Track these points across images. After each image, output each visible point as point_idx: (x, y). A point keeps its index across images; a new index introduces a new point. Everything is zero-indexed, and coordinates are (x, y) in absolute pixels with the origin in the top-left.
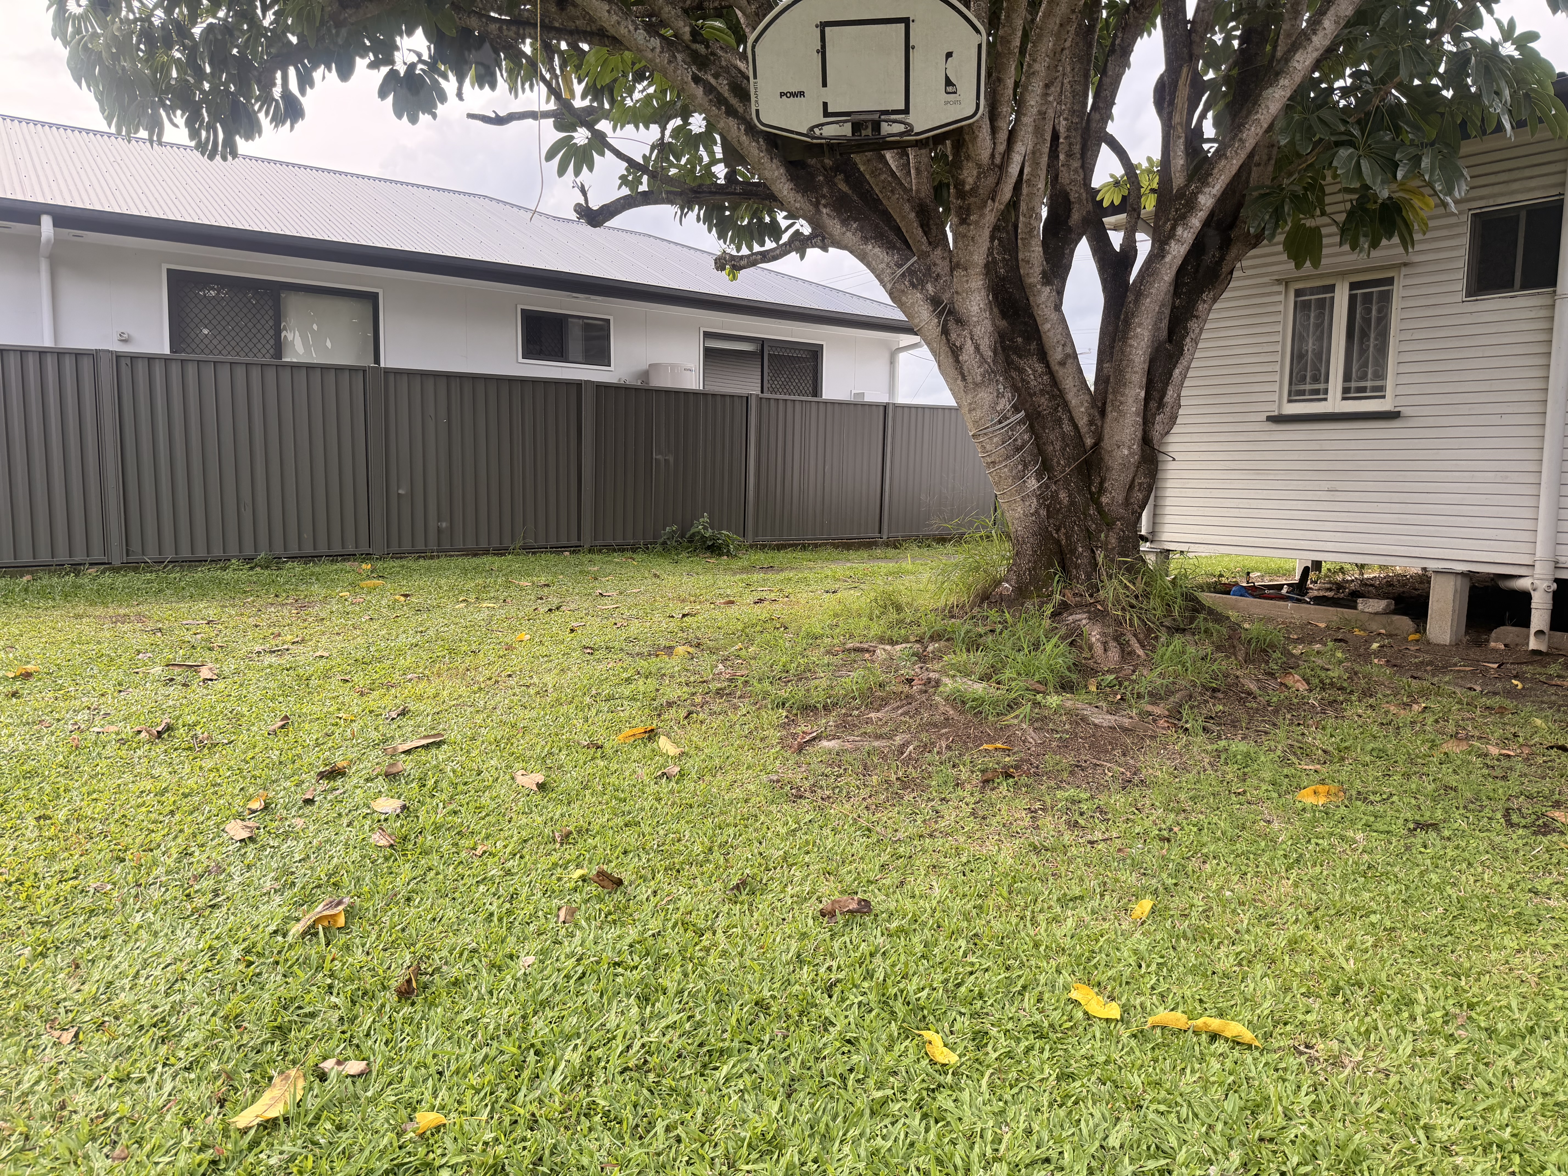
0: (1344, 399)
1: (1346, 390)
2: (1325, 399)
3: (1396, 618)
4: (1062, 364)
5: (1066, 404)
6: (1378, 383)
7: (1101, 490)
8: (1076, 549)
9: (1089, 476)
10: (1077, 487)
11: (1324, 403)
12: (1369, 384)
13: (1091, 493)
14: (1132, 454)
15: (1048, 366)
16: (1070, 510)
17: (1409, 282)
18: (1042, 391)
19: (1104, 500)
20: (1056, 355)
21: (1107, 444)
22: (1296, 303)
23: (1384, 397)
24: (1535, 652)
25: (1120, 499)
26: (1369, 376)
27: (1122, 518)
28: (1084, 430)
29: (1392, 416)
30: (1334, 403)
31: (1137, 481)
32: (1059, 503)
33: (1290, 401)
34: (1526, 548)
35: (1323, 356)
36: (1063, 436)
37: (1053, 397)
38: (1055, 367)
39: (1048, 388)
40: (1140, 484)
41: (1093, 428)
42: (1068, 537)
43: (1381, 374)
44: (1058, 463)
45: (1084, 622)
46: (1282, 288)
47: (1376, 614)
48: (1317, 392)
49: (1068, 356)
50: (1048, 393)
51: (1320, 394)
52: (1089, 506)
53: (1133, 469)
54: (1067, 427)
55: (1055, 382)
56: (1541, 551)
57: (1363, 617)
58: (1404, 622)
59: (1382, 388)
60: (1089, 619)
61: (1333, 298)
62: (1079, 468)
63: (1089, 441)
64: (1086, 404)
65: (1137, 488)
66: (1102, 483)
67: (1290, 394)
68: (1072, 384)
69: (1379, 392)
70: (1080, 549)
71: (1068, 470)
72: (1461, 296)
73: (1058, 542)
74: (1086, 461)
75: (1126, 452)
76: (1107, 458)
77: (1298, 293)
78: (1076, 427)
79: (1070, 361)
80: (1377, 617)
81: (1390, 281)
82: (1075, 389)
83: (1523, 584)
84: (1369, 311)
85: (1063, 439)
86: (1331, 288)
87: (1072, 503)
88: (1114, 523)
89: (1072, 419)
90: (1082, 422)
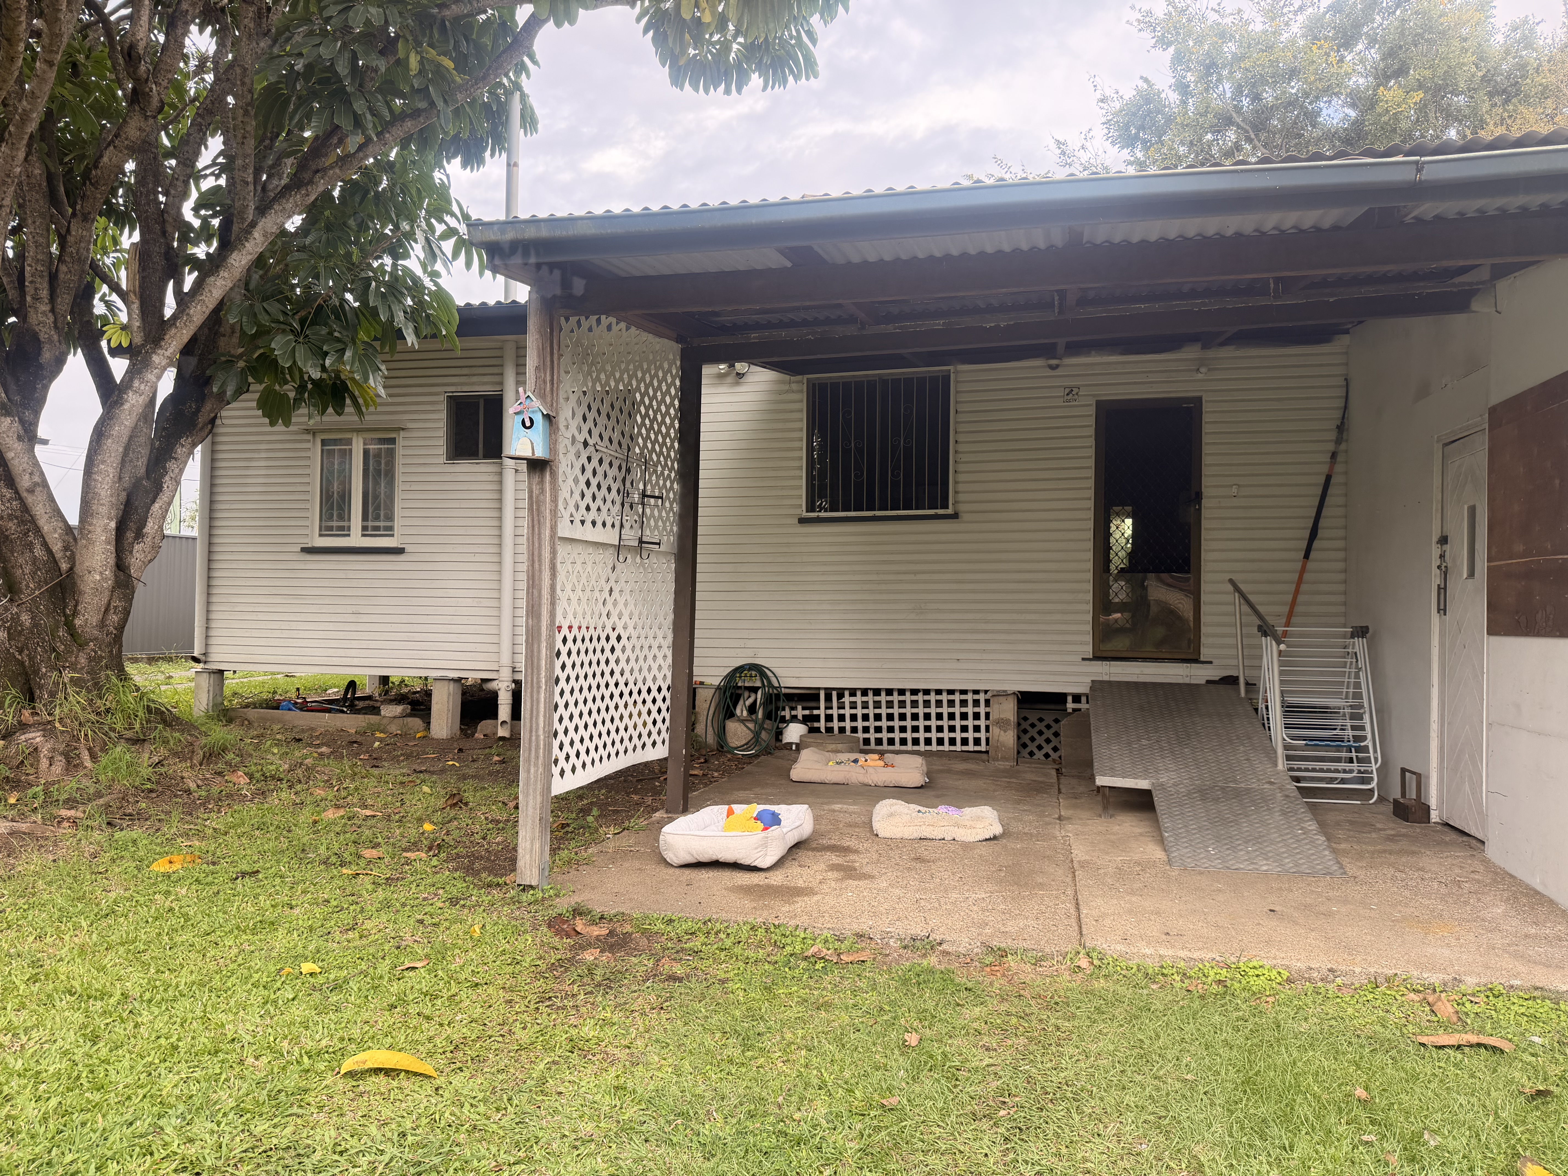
0: (363, 535)
1: (364, 528)
2: (349, 535)
3: (410, 719)
4: (31, 491)
5: (38, 530)
6: (389, 524)
7: (75, 613)
8: (39, 670)
9: (64, 599)
10: (47, 609)
11: (347, 538)
12: (382, 524)
13: (65, 615)
14: (105, 580)
15: (17, 492)
16: (32, 632)
17: (407, 443)
18: (9, 515)
19: (78, 622)
20: (24, 482)
21: (78, 569)
22: (322, 451)
23: (393, 535)
24: (502, 738)
25: (94, 620)
26: (382, 517)
27: (96, 639)
28: (59, 555)
29: (399, 551)
30: (356, 539)
31: (113, 604)
32: (21, 625)
33: (321, 535)
34: (494, 657)
35: (345, 497)
36: (35, 560)
37: (22, 522)
38: (24, 494)
39: (18, 513)
40: (116, 607)
41: (68, 553)
42: (31, 659)
43: (390, 517)
44: (27, 586)
45: (38, 739)
46: (310, 437)
47: (395, 717)
48: (341, 528)
49: (36, 484)
50: (17, 518)
51: (344, 531)
52: (58, 627)
53: (107, 594)
54: (39, 552)
55: (25, 508)
56: (506, 659)
57: (385, 721)
58: (416, 723)
59: (391, 528)
60: (44, 736)
61: (351, 450)
62: (51, 591)
63: (64, 566)
64: (60, 531)
65: (112, 611)
66: (76, 606)
67: (320, 530)
68: (43, 511)
69: (389, 531)
70: (44, 670)
71: (37, 593)
72: (443, 459)
73: (22, 663)
74: (60, 584)
75: (98, 577)
76: (79, 582)
77: (324, 442)
78: (49, 551)
79: (38, 489)
80: (396, 721)
81: (393, 441)
82: (47, 516)
83: (493, 686)
84: (379, 463)
85: (34, 563)
86: (349, 442)
87: (35, 625)
88: (87, 644)
89: (45, 545)
90: (57, 548)
